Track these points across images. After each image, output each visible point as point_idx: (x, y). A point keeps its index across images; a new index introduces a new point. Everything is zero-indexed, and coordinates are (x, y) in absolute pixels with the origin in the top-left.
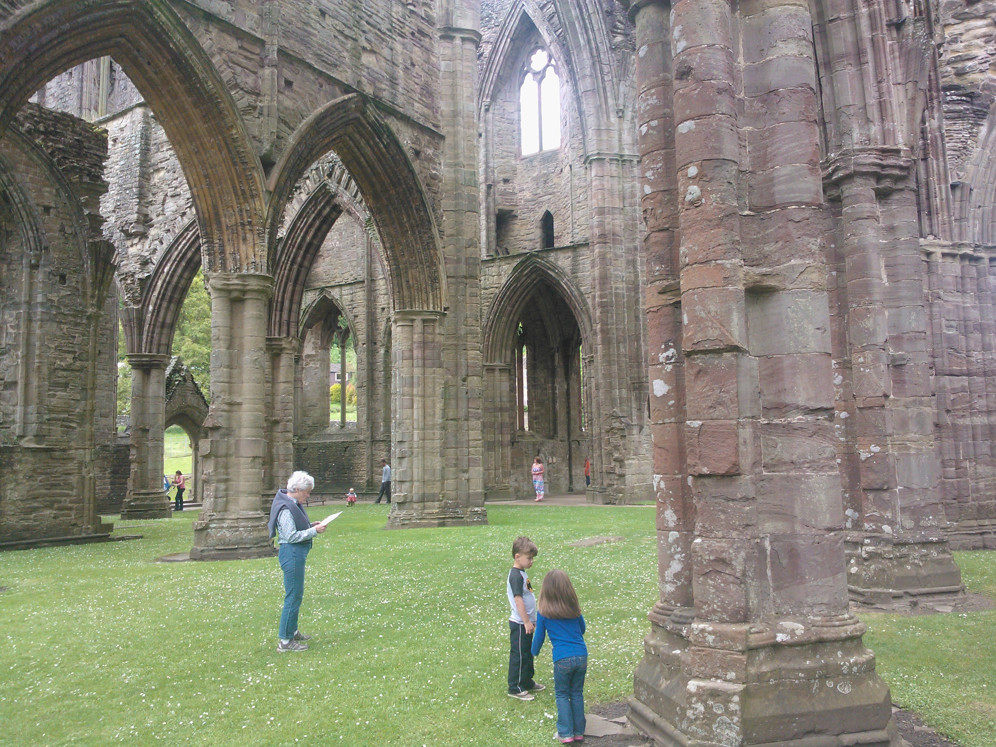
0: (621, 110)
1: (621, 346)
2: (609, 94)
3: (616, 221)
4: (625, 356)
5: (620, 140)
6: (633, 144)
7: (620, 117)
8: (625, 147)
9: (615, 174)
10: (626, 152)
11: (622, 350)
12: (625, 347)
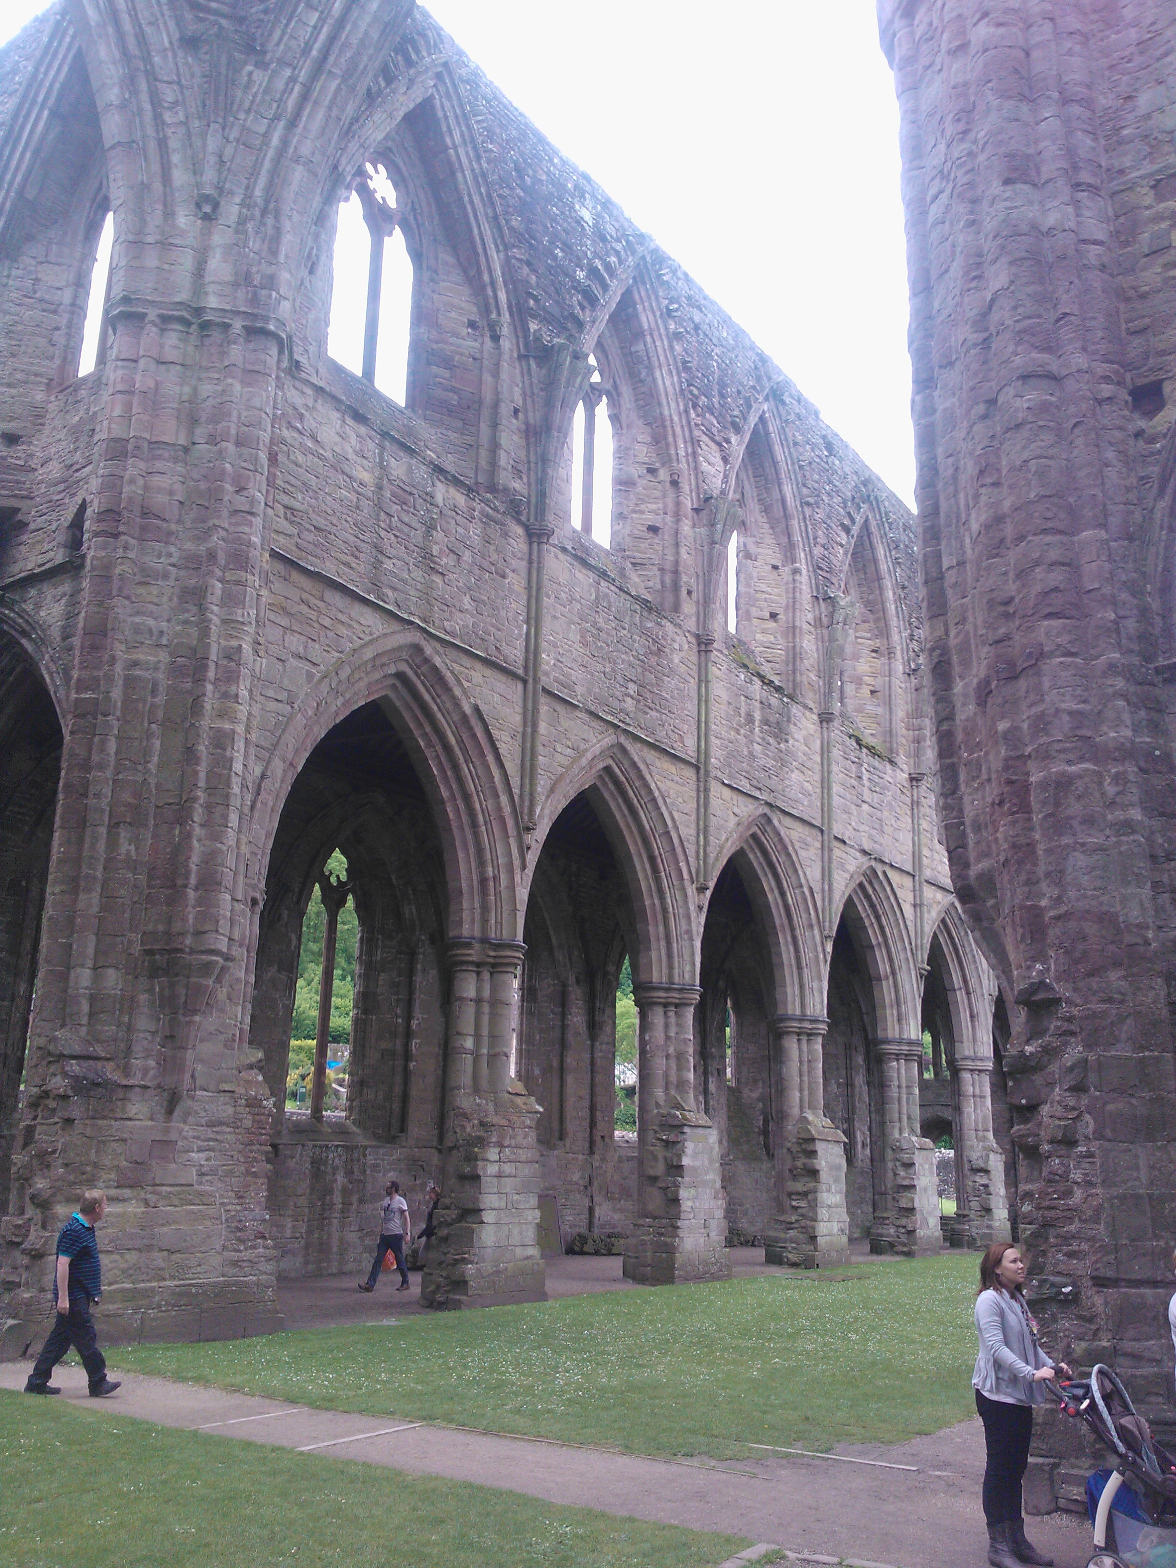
0: (207, 198)
1: (124, 834)
2: (175, 158)
3: (156, 480)
4: (133, 865)
5: (199, 273)
6: (235, 285)
7: (206, 217)
8: (210, 289)
9: (170, 354)
10: (212, 302)
11: (126, 847)
12: (136, 840)
